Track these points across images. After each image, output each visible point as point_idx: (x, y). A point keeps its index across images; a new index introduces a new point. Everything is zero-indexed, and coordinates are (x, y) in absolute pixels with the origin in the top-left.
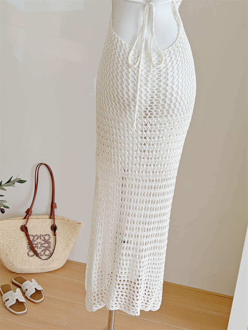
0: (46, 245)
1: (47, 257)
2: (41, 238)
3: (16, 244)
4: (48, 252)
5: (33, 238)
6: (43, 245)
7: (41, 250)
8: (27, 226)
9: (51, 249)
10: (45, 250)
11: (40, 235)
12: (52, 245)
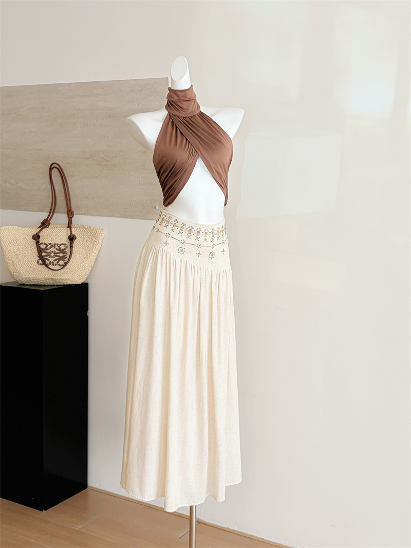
0: (61, 255)
1: (60, 267)
2: (55, 247)
3: (25, 252)
4: (63, 262)
5: (45, 246)
6: (58, 255)
7: (54, 259)
8: (40, 234)
9: (66, 260)
10: (59, 260)
11: (55, 244)
12: (68, 256)
